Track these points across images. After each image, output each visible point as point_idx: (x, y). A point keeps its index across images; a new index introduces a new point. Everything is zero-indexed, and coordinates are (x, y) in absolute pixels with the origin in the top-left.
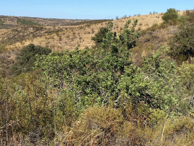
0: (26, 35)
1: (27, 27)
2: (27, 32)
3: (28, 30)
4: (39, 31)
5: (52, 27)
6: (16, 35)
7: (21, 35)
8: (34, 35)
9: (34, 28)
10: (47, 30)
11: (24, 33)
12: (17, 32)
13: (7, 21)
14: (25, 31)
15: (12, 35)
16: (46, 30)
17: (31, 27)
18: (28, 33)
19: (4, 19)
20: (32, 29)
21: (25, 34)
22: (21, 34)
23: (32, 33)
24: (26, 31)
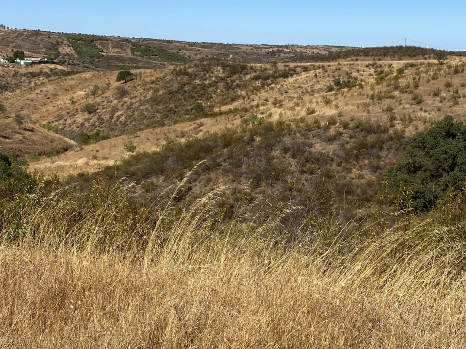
0: (210, 85)
1: (208, 64)
2: (210, 77)
3: (212, 73)
4: (237, 75)
5: (268, 66)
6: (185, 85)
7: (198, 85)
8: (227, 83)
9: (224, 66)
10: (258, 73)
11: (205, 80)
12: (186, 77)
13: (108, 49)
14: (205, 75)
15: (176, 86)
16: (255, 72)
17: (218, 65)
18: (214, 78)
19: (102, 44)
20: (221, 71)
21: (207, 82)
22: (198, 82)
23: (222, 79)
24: (207, 75)
